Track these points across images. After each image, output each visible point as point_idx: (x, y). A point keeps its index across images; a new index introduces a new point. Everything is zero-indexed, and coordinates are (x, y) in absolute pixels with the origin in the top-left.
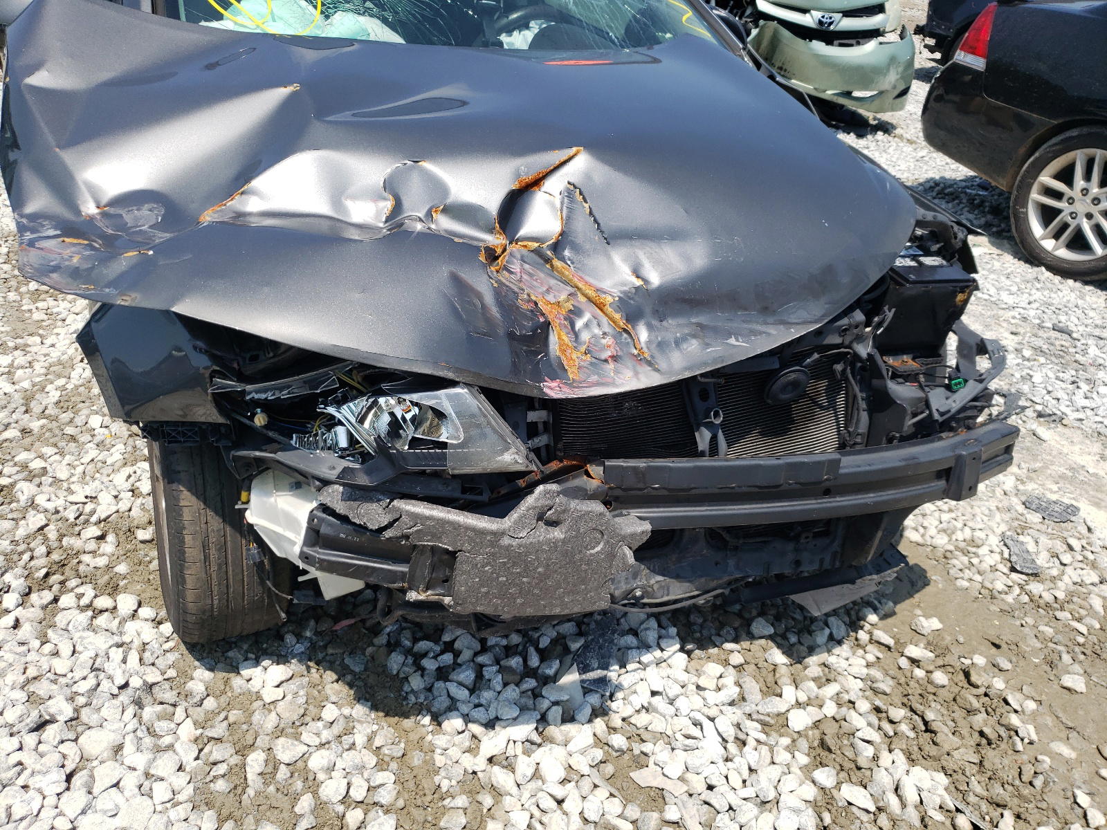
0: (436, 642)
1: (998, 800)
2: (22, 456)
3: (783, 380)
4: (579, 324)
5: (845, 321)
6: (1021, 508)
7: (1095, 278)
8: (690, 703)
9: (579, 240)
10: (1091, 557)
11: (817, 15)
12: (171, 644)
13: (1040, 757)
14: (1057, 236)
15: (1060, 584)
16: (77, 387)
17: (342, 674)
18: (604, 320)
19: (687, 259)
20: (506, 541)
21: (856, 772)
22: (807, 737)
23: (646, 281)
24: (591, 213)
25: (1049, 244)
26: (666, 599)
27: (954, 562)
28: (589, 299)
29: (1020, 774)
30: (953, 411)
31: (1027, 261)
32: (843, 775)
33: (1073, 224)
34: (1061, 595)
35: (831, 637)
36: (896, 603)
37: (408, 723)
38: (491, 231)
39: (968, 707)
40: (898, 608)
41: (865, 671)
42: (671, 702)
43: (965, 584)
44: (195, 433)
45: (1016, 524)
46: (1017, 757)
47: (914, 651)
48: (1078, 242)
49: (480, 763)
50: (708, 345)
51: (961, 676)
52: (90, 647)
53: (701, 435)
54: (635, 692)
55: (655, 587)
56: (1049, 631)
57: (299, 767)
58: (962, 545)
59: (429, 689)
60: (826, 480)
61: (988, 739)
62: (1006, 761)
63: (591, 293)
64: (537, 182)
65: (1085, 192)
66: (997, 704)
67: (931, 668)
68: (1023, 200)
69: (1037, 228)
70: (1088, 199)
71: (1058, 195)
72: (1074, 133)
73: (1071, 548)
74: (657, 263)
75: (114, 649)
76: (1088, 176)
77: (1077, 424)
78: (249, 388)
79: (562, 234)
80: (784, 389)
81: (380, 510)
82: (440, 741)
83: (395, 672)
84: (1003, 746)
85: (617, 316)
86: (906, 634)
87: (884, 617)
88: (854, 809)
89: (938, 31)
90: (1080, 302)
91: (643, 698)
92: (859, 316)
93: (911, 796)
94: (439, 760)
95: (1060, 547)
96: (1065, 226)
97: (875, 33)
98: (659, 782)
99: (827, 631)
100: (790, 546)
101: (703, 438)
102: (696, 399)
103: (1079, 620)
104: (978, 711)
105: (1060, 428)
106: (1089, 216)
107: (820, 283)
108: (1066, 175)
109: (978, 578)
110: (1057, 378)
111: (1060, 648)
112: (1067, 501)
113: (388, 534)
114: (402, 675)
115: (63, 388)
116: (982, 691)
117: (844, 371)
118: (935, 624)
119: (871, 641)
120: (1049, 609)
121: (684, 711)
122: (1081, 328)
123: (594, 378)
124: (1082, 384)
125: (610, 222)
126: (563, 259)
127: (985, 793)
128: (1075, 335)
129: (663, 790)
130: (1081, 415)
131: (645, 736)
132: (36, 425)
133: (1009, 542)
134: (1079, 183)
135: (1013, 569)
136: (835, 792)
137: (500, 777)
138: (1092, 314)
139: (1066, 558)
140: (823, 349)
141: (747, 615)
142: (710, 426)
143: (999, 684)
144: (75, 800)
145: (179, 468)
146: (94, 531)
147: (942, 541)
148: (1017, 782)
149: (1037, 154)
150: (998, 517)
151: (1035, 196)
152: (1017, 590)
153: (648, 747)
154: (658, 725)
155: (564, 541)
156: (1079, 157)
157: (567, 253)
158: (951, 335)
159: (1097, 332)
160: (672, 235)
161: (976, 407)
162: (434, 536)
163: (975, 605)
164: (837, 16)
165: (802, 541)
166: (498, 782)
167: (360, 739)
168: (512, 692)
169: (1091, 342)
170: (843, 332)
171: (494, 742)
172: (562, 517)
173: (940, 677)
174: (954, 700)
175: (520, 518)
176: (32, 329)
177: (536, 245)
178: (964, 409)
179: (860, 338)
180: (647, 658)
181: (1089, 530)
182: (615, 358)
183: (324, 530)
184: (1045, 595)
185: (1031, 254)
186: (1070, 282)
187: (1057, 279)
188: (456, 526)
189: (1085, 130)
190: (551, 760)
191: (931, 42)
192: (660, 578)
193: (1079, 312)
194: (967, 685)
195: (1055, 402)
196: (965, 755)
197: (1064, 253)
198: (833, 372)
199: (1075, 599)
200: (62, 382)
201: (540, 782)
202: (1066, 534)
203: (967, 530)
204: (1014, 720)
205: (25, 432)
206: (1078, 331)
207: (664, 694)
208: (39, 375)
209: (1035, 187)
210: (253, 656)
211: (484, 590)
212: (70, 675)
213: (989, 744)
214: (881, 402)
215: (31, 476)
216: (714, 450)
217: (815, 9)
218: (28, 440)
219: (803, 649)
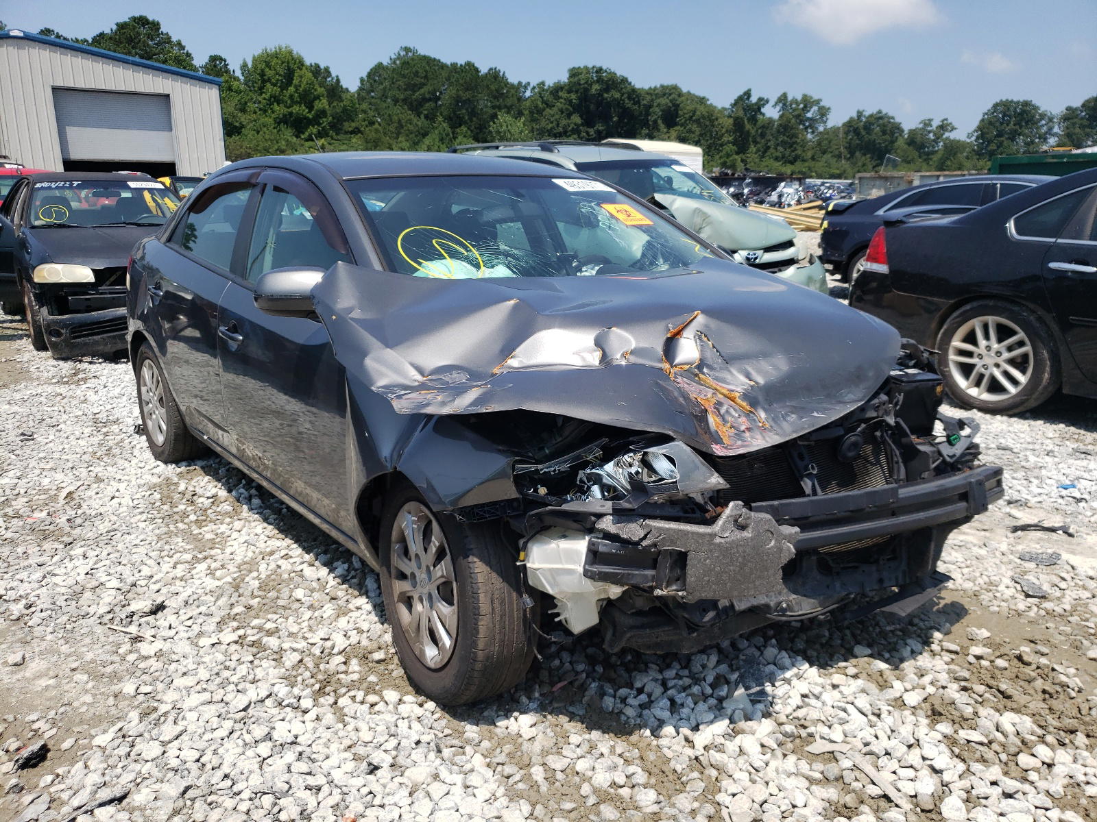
0: (632, 688)
1: (1070, 727)
2: (255, 622)
3: (848, 442)
4: (723, 411)
5: (876, 401)
6: (1019, 561)
7: (1016, 411)
8: (830, 697)
9: (710, 362)
10: (1081, 583)
11: (744, 253)
12: (436, 716)
13: (1089, 698)
14: (978, 384)
15: (1064, 600)
16: (269, 576)
17: (572, 717)
18: (737, 407)
19: (775, 367)
20: (718, 540)
21: (963, 721)
22: (921, 709)
23: (757, 383)
24: (714, 347)
25: (973, 392)
26: (800, 613)
27: (982, 597)
28: (725, 396)
29: (1080, 711)
30: (958, 455)
31: (961, 408)
32: (957, 726)
33: (987, 373)
34: (1068, 607)
35: (913, 652)
36: (952, 624)
37: (634, 738)
38: (661, 361)
39: (1028, 678)
40: (954, 629)
41: (946, 667)
42: (817, 698)
43: (997, 609)
44: (497, 510)
45: (1018, 570)
46: (1073, 701)
47: (977, 650)
48: (995, 387)
49: (699, 751)
50: (802, 418)
51: (1016, 661)
52: (380, 723)
53: (806, 484)
54: (789, 697)
55: (794, 602)
56: (1068, 629)
57: (570, 771)
58: (985, 586)
59: (640, 716)
60: (893, 503)
61: (1050, 694)
62: (1067, 705)
63: (725, 392)
64: (679, 333)
65: (988, 348)
66: (1047, 673)
67: (993, 658)
68: (944, 360)
69: (961, 382)
70: (992, 353)
71: (969, 354)
72: (968, 307)
73: (1063, 579)
74: (759, 371)
75: (401, 721)
76: (987, 337)
77: (1038, 505)
78: (540, 467)
79: (701, 360)
80: (849, 449)
81: (638, 528)
82: (664, 742)
83: (611, 709)
84: (1062, 696)
85: (744, 404)
86: (966, 643)
87: (946, 634)
88: (973, 744)
89: (833, 258)
90: (1011, 429)
91: (796, 700)
92: (884, 397)
93: (1010, 729)
94: (669, 754)
95: (1056, 580)
96: (981, 376)
97: (790, 262)
98: (829, 747)
99: (909, 649)
100: (874, 568)
101: (807, 485)
102: (797, 460)
103: (1087, 620)
104: (1034, 679)
105: (1027, 510)
106: (997, 366)
107: (856, 377)
108: (971, 338)
109: (1003, 604)
110: (1013, 478)
111: (1079, 638)
112: (1050, 551)
113: (644, 543)
114: (616, 711)
115: (258, 578)
116: (1034, 667)
117: (882, 436)
118: (985, 633)
119: (942, 650)
120: (1064, 616)
121: (830, 703)
122: (1018, 445)
123: (739, 443)
124: (1032, 480)
125: (726, 351)
126: (703, 373)
127: (1060, 725)
128: (1015, 450)
129: (833, 752)
130: (1039, 499)
131: (806, 724)
132: (255, 602)
133: (1019, 581)
134: (982, 342)
135: (1028, 596)
136: (955, 736)
137: (716, 756)
138: (1022, 435)
139: (1063, 585)
140: (866, 421)
141: (847, 646)
142: (810, 476)
143: (1044, 661)
144: (424, 806)
145: (472, 546)
146: (341, 659)
147: (968, 585)
148: (1079, 716)
149: (945, 327)
150: (1003, 568)
151: (952, 357)
152: (1035, 609)
153: (812, 729)
154: (814, 715)
155: (752, 539)
156: (976, 323)
157: (705, 370)
158: (937, 422)
159: (1031, 447)
160: (765, 355)
161: (971, 454)
162: (673, 542)
163: (1009, 621)
164: (760, 253)
165: (881, 562)
166: (716, 760)
167: (605, 750)
168: (702, 706)
169: (1028, 453)
170: (877, 408)
171: (703, 737)
172: (748, 521)
173: (1001, 663)
174: (1017, 677)
175: (724, 523)
176: (210, 545)
177: (687, 367)
178: (963, 455)
179: (887, 413)
180: (788, 674)
181: (1073, 568)
182: (749, 429)
183: (602, 549)
184: (1056, 609)
185: (963, 402)
186: (998, 417)
187: (988, 416)
188: (686, 533)
189: (975, 304)
190: (749, 743)
191: (830, 267)
192: (795, 596)
193: (1013, 435)
194: (1022, 665)
195: (1017, 493)
196: (1037, 704)
197: (986, 397)
198: (875, 437)
199: (1079, 608)
200: (255, 574)
201: (746, 757)
202: (1056, 572)
203: (984, 577)
204: (1063, 678)
205: (249, 608)
206: (1017, 447)
207: (810, 695)
208: (235, 573)
209: (951, 351)
210: (502, 713)
211: (706, 578)
212: (375, 741)
213: (1051, 696)
214: (910, 453)
215: (270, 633)
216: (815, 493)
217: (742, 249)
218: (253, 613)
219: (897, 660)
